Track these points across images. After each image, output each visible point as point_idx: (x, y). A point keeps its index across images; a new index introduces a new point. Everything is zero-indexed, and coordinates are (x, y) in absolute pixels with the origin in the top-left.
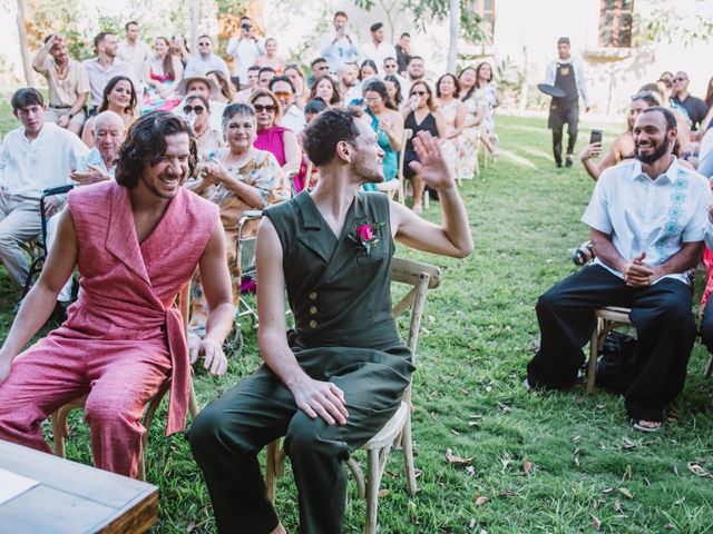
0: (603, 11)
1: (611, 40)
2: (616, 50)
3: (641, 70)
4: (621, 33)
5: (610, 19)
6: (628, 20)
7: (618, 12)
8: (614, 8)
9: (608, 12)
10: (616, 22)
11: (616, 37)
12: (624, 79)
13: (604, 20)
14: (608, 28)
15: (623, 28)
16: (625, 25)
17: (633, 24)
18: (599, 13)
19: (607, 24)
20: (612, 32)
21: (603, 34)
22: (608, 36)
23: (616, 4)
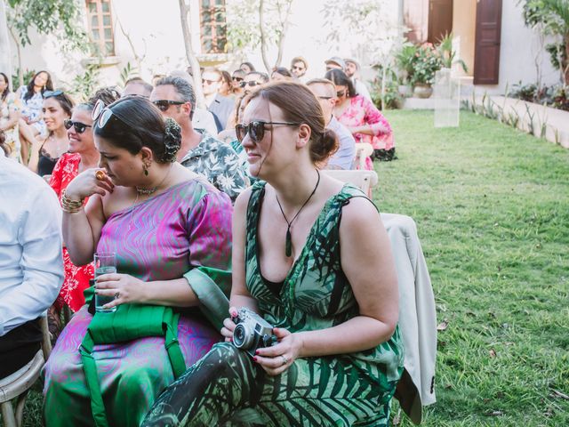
0: (203, 23)
1: (212, 47)
2: (215, 55)
4: (219, 41)
5: (209, 29)
6: (223, 30)
7: (215, 23)
8: (210, 21)
9: (207, 24)
10: (214, 32)
11: (216, 44)
13: (204, 30)
14: (208, 37)
15: (220, 37)
16: (222, 35)
17: (227, 33)
18: (199, 25)
19: (207, 34)
20: (212, 40)
21: (205, 43)
22: (208, 44)
23: (212, 17)
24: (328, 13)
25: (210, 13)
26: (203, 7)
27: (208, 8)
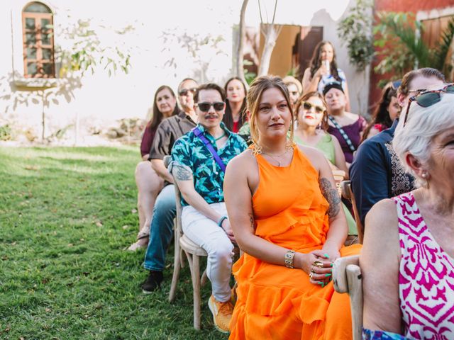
0: (27, 43)
3: (70, 94)
5: (34, 50)
6: (51, 52)
7: (41, 45)
8: (35, 41)
9: (31, 44)
10: (39, 54)
11: (42, 67)
12: (56, 102)
13: (28, 51)
14: (33, 59)
15: (47, 61)
17: (56, 55)
18: (23, 45)
19: (31, 55)
20: (37, 62)
21: (29, 64)
22: (34, 66)
23: (39, 36)
24: (166, 39)
25: (35, 34)
26: (28, 26)
27: (33, 27)
